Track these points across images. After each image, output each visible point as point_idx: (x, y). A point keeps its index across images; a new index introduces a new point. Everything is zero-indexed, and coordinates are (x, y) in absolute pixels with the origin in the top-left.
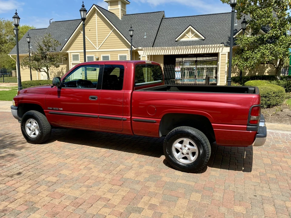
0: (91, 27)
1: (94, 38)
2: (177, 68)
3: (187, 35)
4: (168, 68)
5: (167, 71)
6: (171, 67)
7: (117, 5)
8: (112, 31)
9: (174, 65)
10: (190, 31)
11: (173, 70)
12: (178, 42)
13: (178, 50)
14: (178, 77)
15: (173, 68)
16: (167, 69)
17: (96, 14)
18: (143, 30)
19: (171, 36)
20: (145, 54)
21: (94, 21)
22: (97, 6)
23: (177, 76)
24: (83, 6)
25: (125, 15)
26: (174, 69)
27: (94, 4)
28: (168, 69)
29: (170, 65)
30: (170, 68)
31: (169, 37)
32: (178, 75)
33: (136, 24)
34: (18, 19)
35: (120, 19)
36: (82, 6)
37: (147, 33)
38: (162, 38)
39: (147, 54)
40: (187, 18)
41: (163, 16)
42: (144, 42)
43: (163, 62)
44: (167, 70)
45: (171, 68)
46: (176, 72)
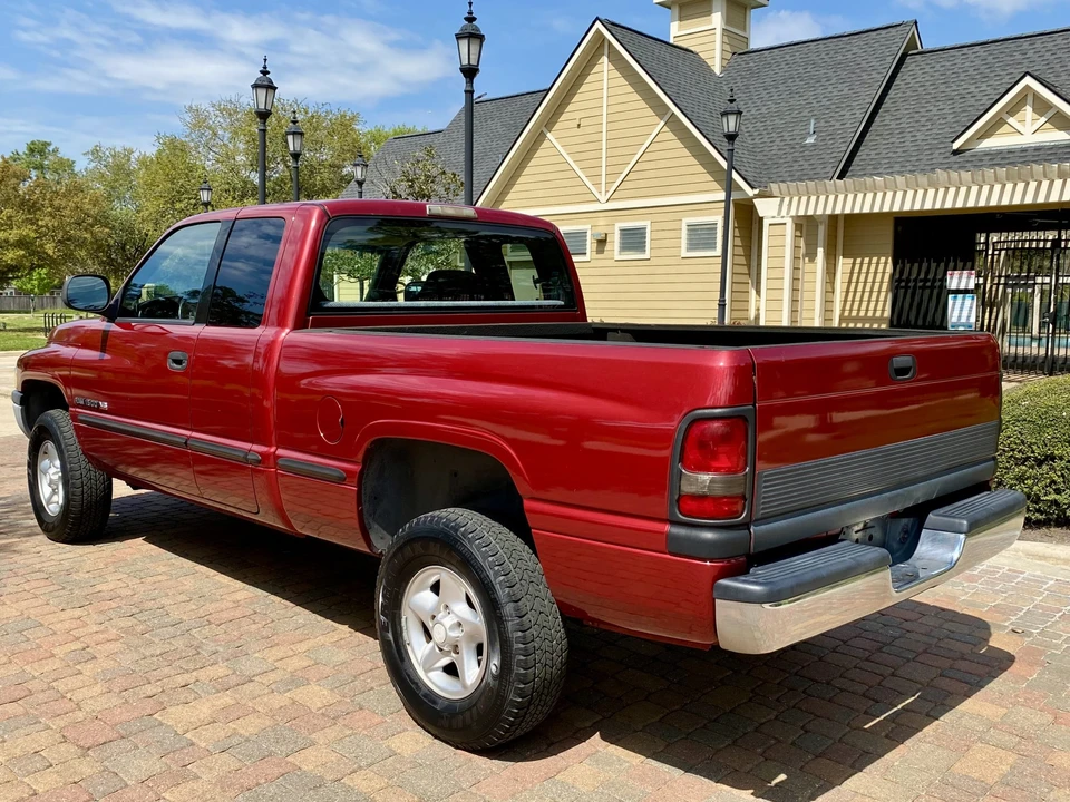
0: (583, 114)
1: (591, 155)
2: (960, 278)
3: (1011, 120)
4: (913, 277)
5: (910, 291)
6: (927, 273)
7: (709, 13)
8: (662, 123)
9: (942, 265)
10: (1030, 99)
11: (937, 284)
12: (967, 154)
13: (942, 191)
14: (963, 320)
15: (939, 277)
16: (908, 280)
17: (605, 59)
18: (805, 113)
19: (935, 131)
20: (784, 213)
21: (594, 86)
22: (612, 26)
23: (956, 313)
24: (471, 19)
25: (740, 52)
26: (943, 279)
27: (597, 19)
28: (915, 280)
29: (925, 265)
30: (922, 276)
31: (923, 137)
32: (961, 310)
33: (782, 88)
34: (271, 92)
35: (717, 70)
36: (466, 19)
37: (822, 123)
38: (893, 140)
39: (793, 213)
40: (1025, 44)
41: (912, 44)
42: (801, 163)
43: (889, 248)
44: (907, 288)
45: (931, 277)
46: (950, 296)
